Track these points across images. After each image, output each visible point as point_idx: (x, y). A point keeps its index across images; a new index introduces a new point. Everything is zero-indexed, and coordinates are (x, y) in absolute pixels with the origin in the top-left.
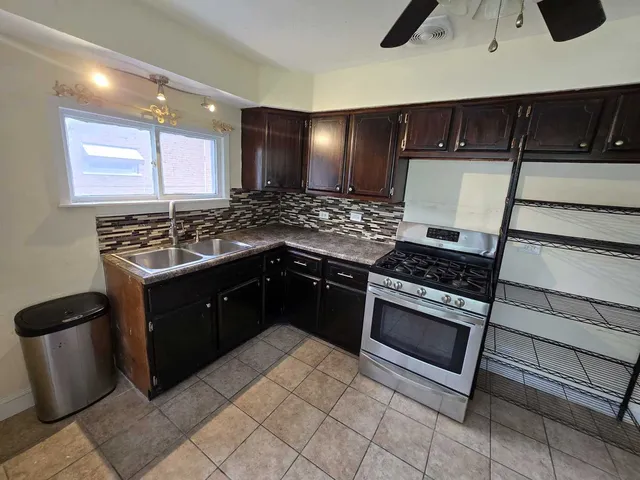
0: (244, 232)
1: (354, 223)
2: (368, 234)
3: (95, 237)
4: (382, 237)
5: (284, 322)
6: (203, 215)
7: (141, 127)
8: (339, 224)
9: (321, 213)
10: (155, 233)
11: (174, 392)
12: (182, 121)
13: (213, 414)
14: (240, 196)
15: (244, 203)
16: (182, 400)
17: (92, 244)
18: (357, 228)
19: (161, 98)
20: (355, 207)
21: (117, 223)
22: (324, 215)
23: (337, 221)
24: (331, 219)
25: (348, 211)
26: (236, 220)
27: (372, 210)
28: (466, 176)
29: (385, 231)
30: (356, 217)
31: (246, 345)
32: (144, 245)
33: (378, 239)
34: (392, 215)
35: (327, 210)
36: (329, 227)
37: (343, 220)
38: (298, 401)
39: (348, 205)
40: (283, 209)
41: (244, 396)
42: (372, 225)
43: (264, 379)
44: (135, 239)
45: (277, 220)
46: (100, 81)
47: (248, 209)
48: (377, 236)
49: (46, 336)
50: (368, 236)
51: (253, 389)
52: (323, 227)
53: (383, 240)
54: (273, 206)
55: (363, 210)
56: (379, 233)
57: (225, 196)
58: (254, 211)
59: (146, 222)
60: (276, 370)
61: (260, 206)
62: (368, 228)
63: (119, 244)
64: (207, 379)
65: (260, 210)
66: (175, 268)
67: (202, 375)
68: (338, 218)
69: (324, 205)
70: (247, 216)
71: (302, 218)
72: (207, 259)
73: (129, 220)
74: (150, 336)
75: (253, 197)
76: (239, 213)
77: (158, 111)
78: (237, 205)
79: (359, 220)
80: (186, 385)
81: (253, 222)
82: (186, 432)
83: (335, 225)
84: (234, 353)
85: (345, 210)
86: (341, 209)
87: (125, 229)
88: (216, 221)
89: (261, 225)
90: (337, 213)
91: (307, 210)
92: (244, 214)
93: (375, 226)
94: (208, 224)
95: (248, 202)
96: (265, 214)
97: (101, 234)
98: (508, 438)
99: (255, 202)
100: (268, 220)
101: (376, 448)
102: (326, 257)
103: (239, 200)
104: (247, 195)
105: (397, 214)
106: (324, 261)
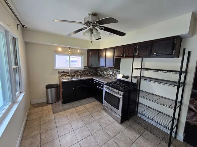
0: (87, 75)
2: (113, 77)
3: (58, 75)
5: (93, 97)
6: (78, 72)
7: (67, 56)
10: (68, 74)
11: (66, 104)
12: (74, 54)
13: (70, 109)
16: (66, 106)
17: (57, 75)
19: (69, 50)
20: (111, 70)
21: (62, 72)
22: (105, 72)
23: (107, 74)
26: (85, 73)
27: (114, 71)
30: (111, 73)
31: (83, 100)
32: (66, 77)
35: (105, 71)
38: (86, 111)
39: (109, 70)
40: (98, 71)
41: (77, 107)
43: (82, 106)
44: (64, 75)
45: (96, 73)
46: (60, 49)
47: (88, 71)
51: (79, 107)
52: (105, 75)
54: (95, 70)
55: (112, 71)
57: (83, 68)
59: (66, 72)
60: (85, 105)
61: (91, 70)
62: (113, 76)
63: (62, 76)
64: (72, 104)
66: (70, 80)
67: (72, 103)
69: (105, 70)
71: (101, 73)
72: (74, 79)
73: (64, 72)
74: (62, 92)
75: (90, 68)
76: (86, 71)
77: (69, 53)
79: (111, 74)
80: (69, 104)
81: (89, 73)
82: (65, 110)
83: (107, 75)
84: (80, 101)
87: (63, 73)
88: (80, 73)
89: (92, 74)
91: (102, 71)
94: (78, 73)
95: (88, 69)
96: (93, 72)
97: (59, 74)
98: (131, 130)
100: (94, 73)
101: (96, 121)
102: (99, 81)
103: (86, 69)
104: (88, 67)
105: (119, 72)
106: (99, 82)
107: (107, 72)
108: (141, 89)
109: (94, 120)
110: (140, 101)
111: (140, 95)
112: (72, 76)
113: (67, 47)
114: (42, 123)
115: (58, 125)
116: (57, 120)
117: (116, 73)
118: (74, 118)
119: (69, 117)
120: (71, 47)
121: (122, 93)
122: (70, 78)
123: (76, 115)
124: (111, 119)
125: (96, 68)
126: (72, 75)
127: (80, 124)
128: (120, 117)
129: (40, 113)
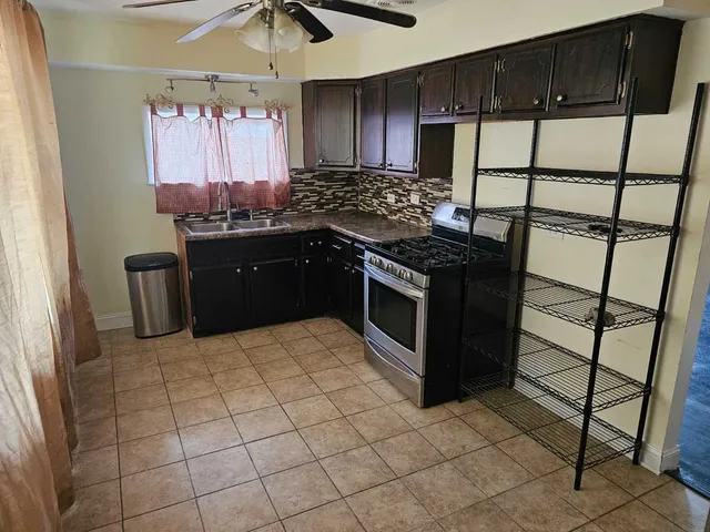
0: (306, 215)
1: (413, 206)
2: (425, 220)
8: (403, 208)
9: (389, 195)
14: (303, 177)
15: (307, 184)
18: (416, 212)
20: (415, 187)
23: (400, 205)
24: (396, 202)
25: (409, 192)
26: (298, 202)
27: (428, 191)
30: (415, 199)
31: (285, 325)
34: (443, 195)
36: (396, 212)
37: (405, 204)
38: (293, 362)
39: (410, 185)
40: (361, 192)
42: (428, 209)
45: (354, 205)
47: (312, 191)
49: (140, 273)
50: (425, 222)
52: (391, 213)
54: (349, 189)
58: (320, 193)
60: (292, 343)
61: (329, 188)
64: (239, 338)
65: (329, 193)
67: (235, 334)
68: (401, 201)
69: (391, 185)
70: (311, 199)
74: (192, 283)
75: (318, 178)
76: (301, 195)
78: (298, 187)
79: (417, 203)
81: (320, 206)
83: (400, 210)
84: (271, 328)
86: (404, 189)
89: (332, 210)
91: (378, 194)
92: (308, 197)
95: (312, 184)
96: (336, 197)
98: (456, 428)
99: (323, 183)
100: (342, 205)
101: (324, 396)
102: (354, 240)
103: (301, 181)
104: (310, 175)
105: (447, 193)
106: (353, 244)
107: (401, 195)
108: (530, 269)
109: (317, 390)
110: (524, 326)
111: (527, 295)
112: (235, 216)
113: (201, 74)
114: (117, 390)
115: (175, 398)
116: (171, 386)
117: (435, 199)
118: (238, 381)
119: (217, 378)
120: (223, 75)
121: (423, 280)
122: (225, 225)
123: (250, 374)
124: (388, 391)
125: (350, 179)
126: (232, 214)
127: (259, 399)
128: (418, 380)
129: (109, 361)
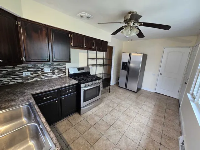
1: (47, 73)
4: (60, 75)
8: (38, 75)
9: (23, 73)
18: (49, 75)
22: (27, 74)
24: (32, 74)
25: (42, 69)
28: (80, 53)
29: (61, 73)
30: (47, 70)
33: (59, 76)
34: (62, 67)
35: (29, 71)
36: (32, 79)
37: (40, 73)
39: (42, 66)
42: (55, 72)
48: (58, 75)
50: (54, 76)
53: (61, 76)
55: (50, 67)
56: (59, 74)
62: (54, 74)
68: (37, 73)
69: (25, 68)
71: (6, 79)
85: (40, 68)
86: (38, 68)
90: (36, 71)
91: (10, 74)
93: (57, 72)
